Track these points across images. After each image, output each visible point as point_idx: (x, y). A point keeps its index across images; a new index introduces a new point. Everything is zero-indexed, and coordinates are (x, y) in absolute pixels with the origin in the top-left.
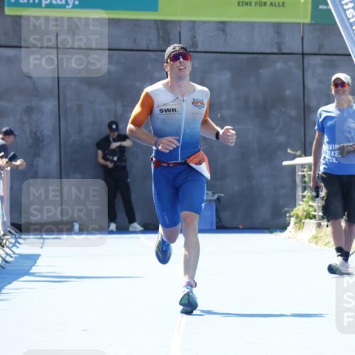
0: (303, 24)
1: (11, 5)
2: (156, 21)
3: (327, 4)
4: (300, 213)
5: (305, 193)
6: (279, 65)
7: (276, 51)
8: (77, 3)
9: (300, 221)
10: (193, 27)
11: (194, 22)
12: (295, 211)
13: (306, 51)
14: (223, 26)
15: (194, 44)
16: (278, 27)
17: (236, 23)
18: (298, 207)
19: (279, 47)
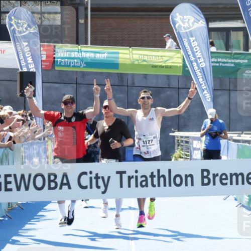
0: (179, 76)
1: (57, 66)
2: (118, 73)
3: (187, 67)
4: (177, 156)
5: (179, 147)
6: (168, 93)
7: (167, 87)
8: (85, 65)
9: (176, 159)
10: (133, 76)
11: (134, 74)
12: (174, 155)
13: (180, 87)
14: (145, 76)
15: (133, 83)
16: (168, 77)
17: (152, 75)
18: (176, 153)
19: (169, 85)
